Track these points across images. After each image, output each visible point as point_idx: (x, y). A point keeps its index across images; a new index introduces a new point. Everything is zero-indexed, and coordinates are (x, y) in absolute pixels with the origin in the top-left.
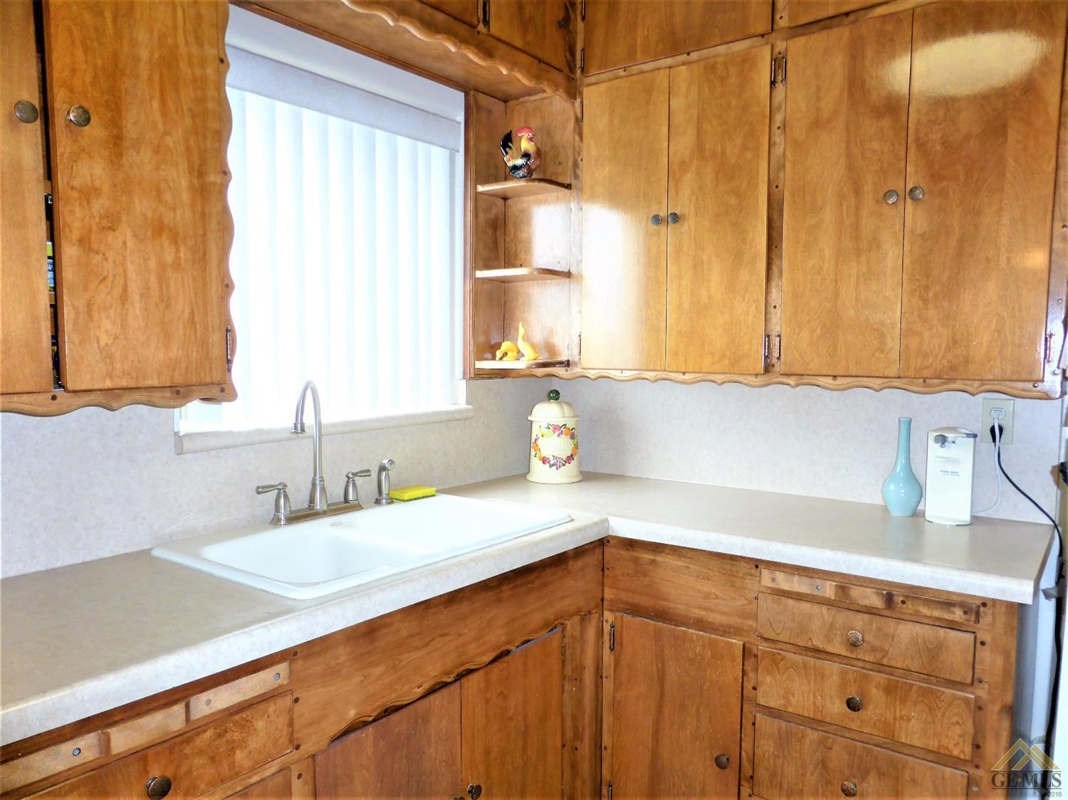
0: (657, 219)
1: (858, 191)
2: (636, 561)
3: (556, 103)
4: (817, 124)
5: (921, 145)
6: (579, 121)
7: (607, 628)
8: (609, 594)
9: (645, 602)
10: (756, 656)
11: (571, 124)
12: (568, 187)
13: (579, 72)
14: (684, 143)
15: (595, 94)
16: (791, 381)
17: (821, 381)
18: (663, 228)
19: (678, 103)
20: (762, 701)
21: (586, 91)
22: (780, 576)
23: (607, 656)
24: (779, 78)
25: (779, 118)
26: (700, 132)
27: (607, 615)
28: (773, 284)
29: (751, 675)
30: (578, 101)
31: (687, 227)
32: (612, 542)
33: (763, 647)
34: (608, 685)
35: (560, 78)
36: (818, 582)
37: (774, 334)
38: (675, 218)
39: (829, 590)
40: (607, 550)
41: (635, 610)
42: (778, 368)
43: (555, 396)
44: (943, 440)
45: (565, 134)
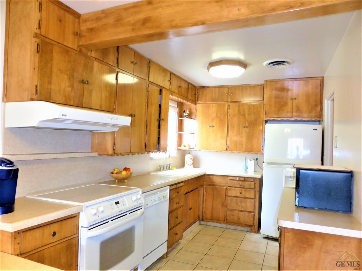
0: (210, 126)
1: (239, 125)
2: (210, 178)
3: (193, 106)
4: (234, 116)
5: (248, 121)
6: (196, 109)
7: (205, 188)
8: (205, 183)
9: (211, 183)
10: (227, 189)
11: (195, 109)
12: (194, 119)
13: (196, 101)
14: (214, 115)
15: (200, 106)
16: (230, 152)
17: (234, 152)
18: (211, 128)
19: (213, 109)
20: (228, 195)
21: (198, 104)
22: (231, 177)
23: (204, 192)
24: (229, 108)
25: (229, 114)
26: (217, 114)
27: (205, 186)
28: (228, 137)
29: (227, 192)
30: (196, 106)
31: (214, 128)
32: (206, 175)
33: (228, 187)
34: (205, 197)
35: (194, 103)
36: (236, 178)
37: (228, 145)
38: (213, 126)
39: (237, 179)
40: (205, 176)
41: (209, 185)
42: (228, 149)
43: (190, 153)
44: (250, 160)
45: (194, 111)
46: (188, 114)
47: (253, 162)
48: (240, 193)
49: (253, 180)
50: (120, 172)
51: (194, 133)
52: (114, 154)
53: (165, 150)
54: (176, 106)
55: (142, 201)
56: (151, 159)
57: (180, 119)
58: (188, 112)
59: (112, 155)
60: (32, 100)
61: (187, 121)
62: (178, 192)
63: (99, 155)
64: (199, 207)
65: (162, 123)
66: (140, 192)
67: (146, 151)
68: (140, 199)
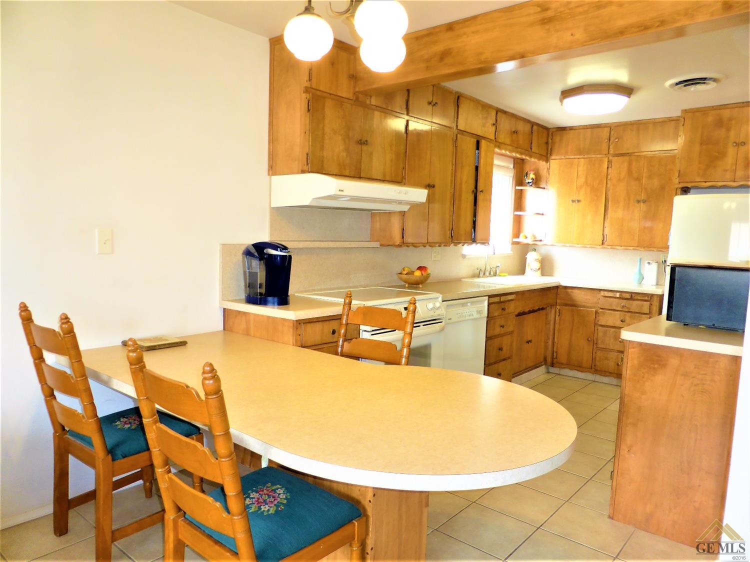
0: (573, 201)
1: (629, 199)
2: (567, 293)
3: (542, 164)
4: (619, 180)
5: (646, 189)
6: (548, 169)
7: (557, 310)
8: (558, 301)
9: (569, 302)
10: (599, 313)
11: (546, 169)
12: (544, 188)
13: (549, 155)
14: (582, 180)
15: (555, 163)
16: (609, 247)
17: (617, 247)
18: (574, 203)
19: (580, 169)
20: (600, 323)
21: (551, 161)
22: (606, 293)
23: (557, 318)
24: (610, 166)
25: (609, 177)
26: (586, 177)
27: (558, 307)
28: (606, 220)
29: (597, 317)
30: (549, 163)
31: (580, 204)
32: (560, 287)
33: (601, 310)
34: (557, 326)
35: (545, 158)
36: (615, 293)
37: (605, 234)
38: (579, 201)
39: (618, 295)
40: (559, 290)
41: (566, 305)
42: (606, 243)
43: (535, 250)
44: (649, 263)
45: (544, 172)
46: (533, 179)
47: (654, 266)
48: (622, 321)
49: (646, 298)
50: (412, 273)
51: (543, 214)
52: (403, 244)
53: (485, 241)
54: (512, 166)
55: (442, 312)
56: (464, 256)
57: (518, 188)
58: (532, 176)
59: (400, 246)
60: (303, 172)
61: (531, 193)
62: (503, 309)
63: (381, 245)
64: (546, 343)
65: (480, 197)
66: (440, 299)
67: (452, 242)
68: (439, 308)
